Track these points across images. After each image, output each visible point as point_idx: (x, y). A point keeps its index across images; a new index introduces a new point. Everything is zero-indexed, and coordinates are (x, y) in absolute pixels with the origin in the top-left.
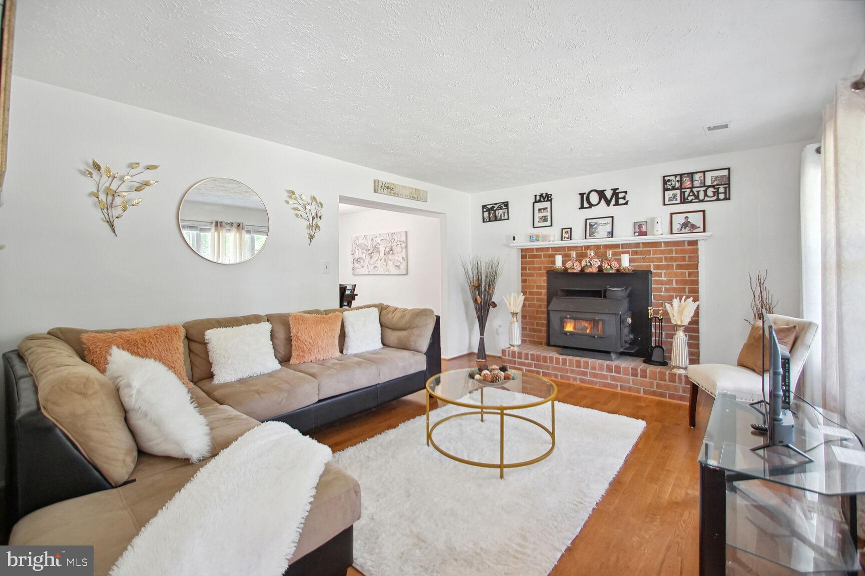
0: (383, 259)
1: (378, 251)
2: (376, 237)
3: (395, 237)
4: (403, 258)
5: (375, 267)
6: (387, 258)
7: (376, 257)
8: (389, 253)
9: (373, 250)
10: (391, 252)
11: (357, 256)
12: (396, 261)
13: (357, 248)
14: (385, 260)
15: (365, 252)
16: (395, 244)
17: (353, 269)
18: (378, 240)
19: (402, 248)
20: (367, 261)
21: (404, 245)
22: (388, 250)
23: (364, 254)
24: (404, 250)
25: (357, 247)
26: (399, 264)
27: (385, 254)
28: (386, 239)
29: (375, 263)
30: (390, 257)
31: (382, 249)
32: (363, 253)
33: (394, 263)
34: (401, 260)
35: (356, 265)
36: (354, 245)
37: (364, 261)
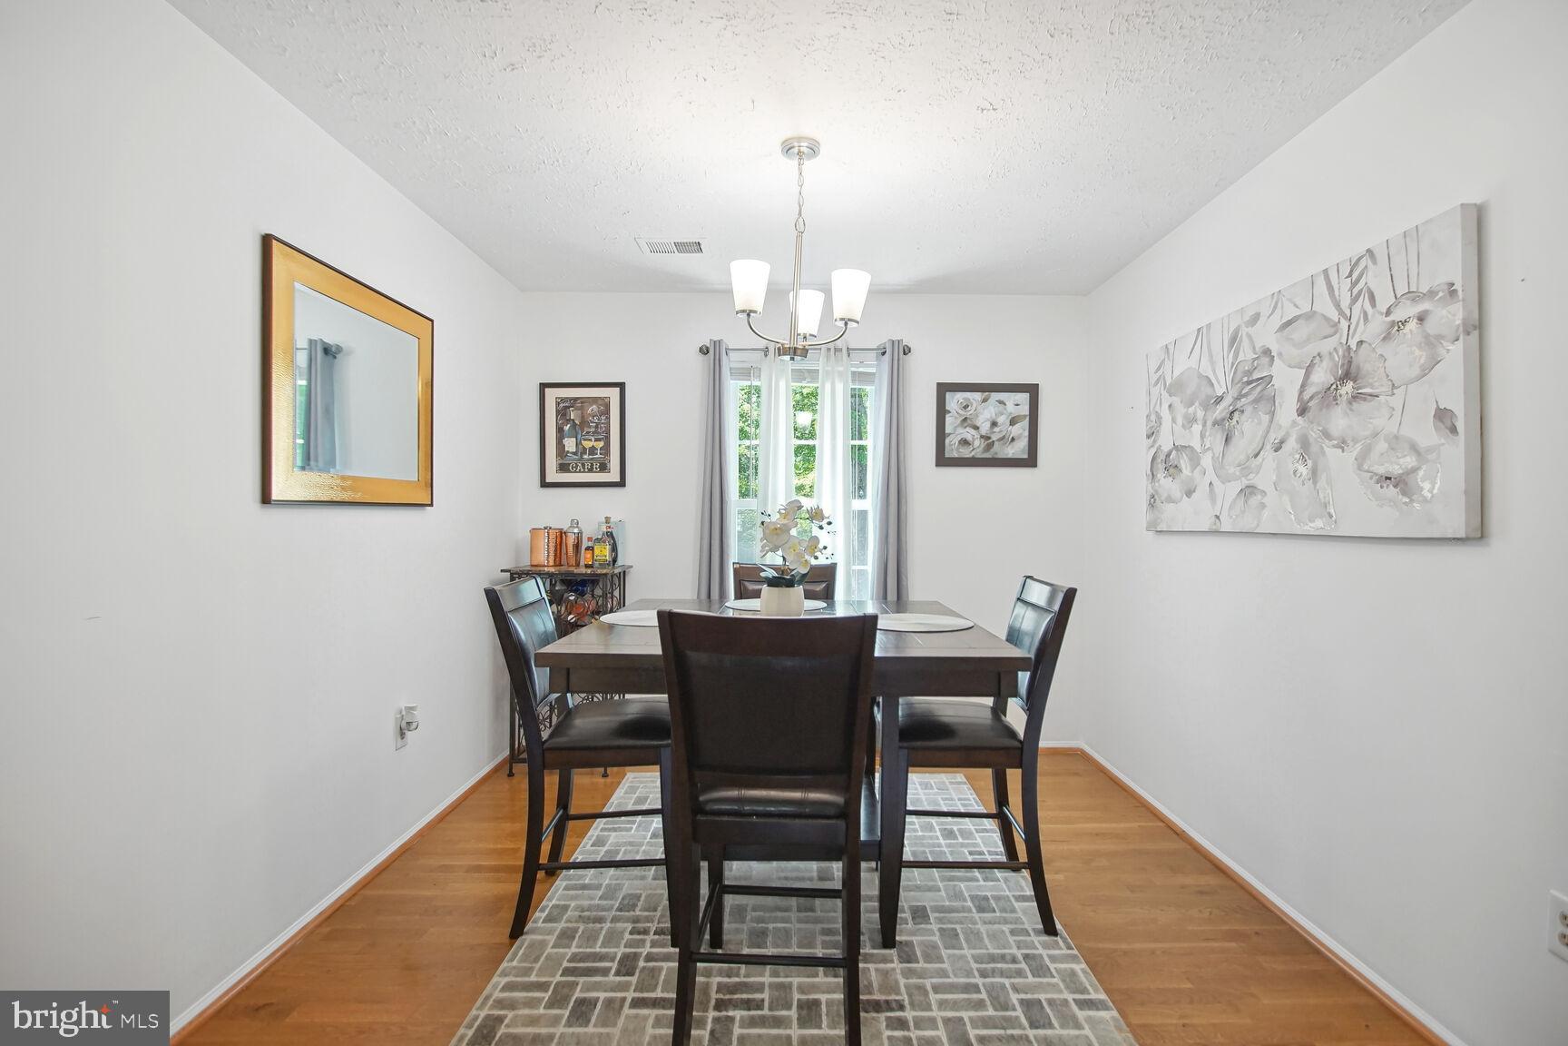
0: (1292, 444)
1: (1268, 401)
2: (1255, 319)
3: (1376, 279)
4: (1442, 415)
5: (1249, 491)
6: (1314, 434)
7: (1250, 428)
8: (1329, 396)
9: (1237, 399)
10: (1348, 388)
11: (1166, 443)
12: (1382, 446)
13: (1167, 400)
14: (1305, 443)
15: (1200, 414)
16: (1378, 324)
17: (1153, 502)
18: (1266, 335)
19: (1431, 342)
20: (1207, 461)
21: (1450, 316)
22: (1321, 377)
23: (1197, 428)
24: (1454, 355)
25: (1165, 394)
26: (1410, 461)
27: (1302, 411)
28: (1310, 316)
29: (1245, 469)
30: (1339, 420)
31: (1286, 381)
32: (1191, 421)
33: (1361, 460)
34: (1428, 435)
35: (1166, 484)
36: (1155, 391)
37: (1195, 461)
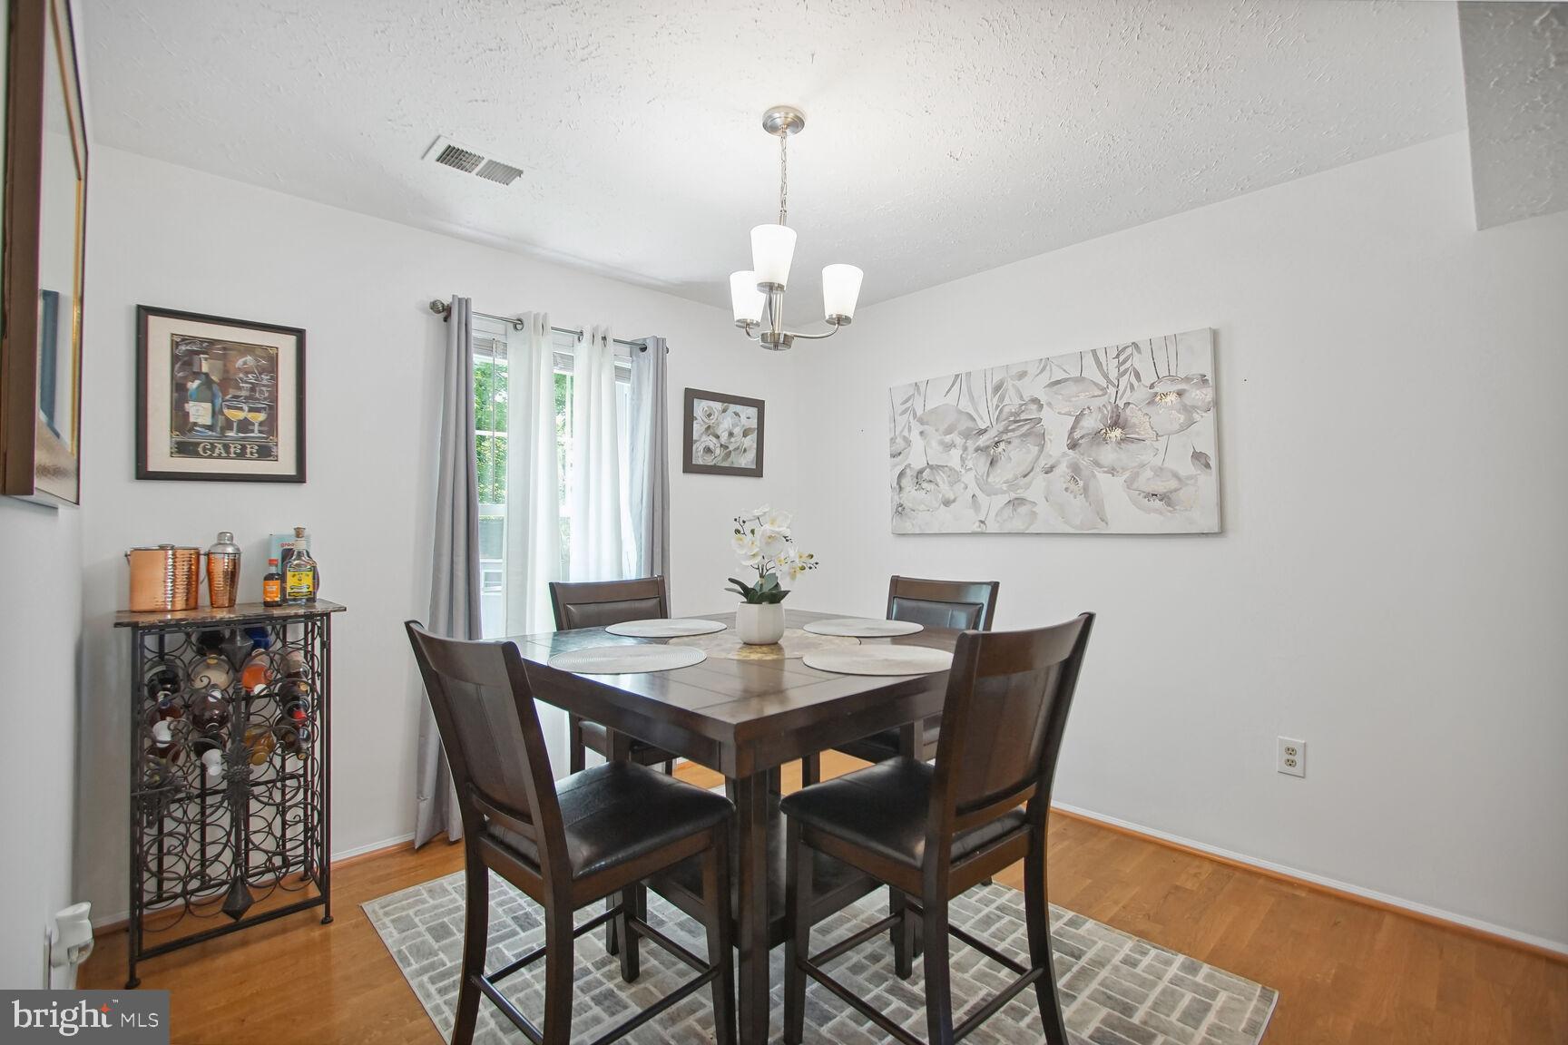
0: (1063, 469)
1: (1036, 434)
2: (1022, 375)
3: (1140, 362)
4: (1197, 456)
5: (1017, 502)
6: (1084, 462)
7: (1017, 456)
8: (1098, 437)
9: (1006, 431)
10: (1117, 433)
11: (916, 459)
12: (1148, 473)
13: (917, 428)
14: (1075, 469)
15: (959, 441)
16: (1141, 394)
17: (900, 510)
18: (1035, 387)
19: (1188, 410)
20: (969, 478)
21: (1201, 396)
22: (1091, 423)
23: (956, 453)
24: (1205, 421)
25: (914, 423)
26: (1173, 484)
27: (1073, 445)
28: (1080, 380)
29: (1012, 485)
30: (1108, 454)
31: (1056, 425)
32: (949, 447)
33: (1129, 484)
34: (1187, 468)
35: (911, 494)
36: (902, 420)
37: (955, 478)
